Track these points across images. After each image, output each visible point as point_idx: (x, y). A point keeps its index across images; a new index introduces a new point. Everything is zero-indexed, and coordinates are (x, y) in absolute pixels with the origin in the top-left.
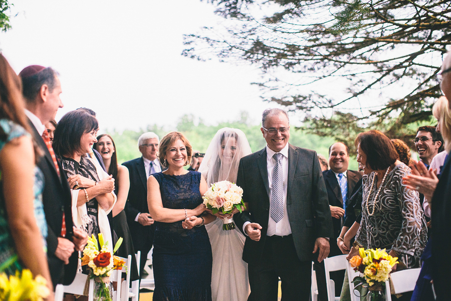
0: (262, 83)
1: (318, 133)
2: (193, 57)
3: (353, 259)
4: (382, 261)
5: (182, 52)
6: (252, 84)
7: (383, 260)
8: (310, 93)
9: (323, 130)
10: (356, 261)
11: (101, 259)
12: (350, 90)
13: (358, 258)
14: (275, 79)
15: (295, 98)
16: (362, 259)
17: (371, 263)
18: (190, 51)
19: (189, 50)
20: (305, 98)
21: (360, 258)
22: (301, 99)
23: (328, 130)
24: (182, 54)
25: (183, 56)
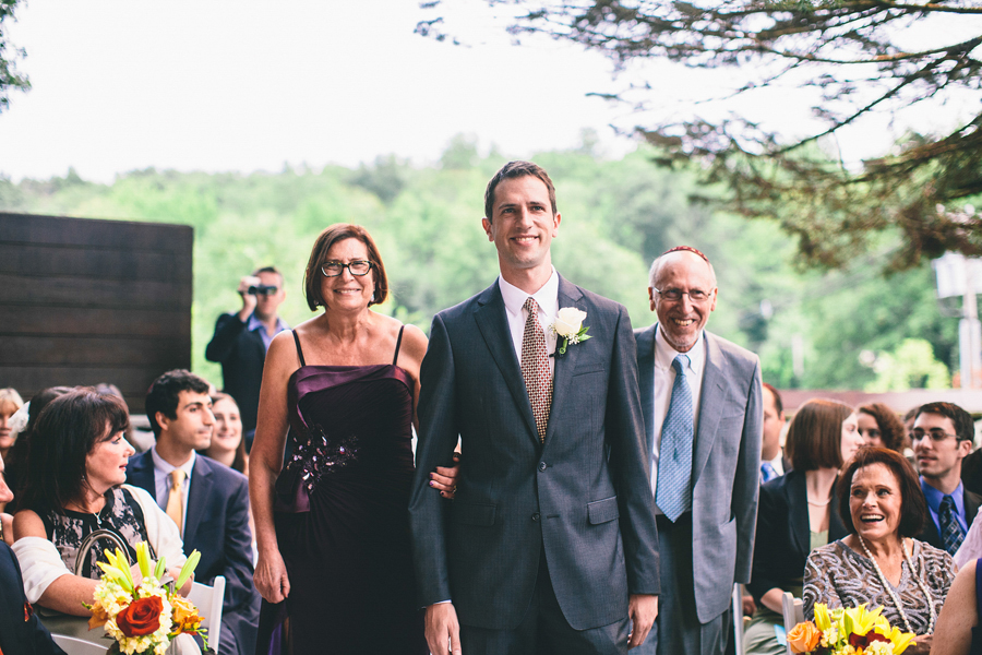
0: (612, 93)
1: (741, 210)
2: (441, 38)
3: (798, 633)
4: (875, 644)
5: (415, 27)
6: (589, 95)
7: (876, 641)
8: (727, 116)
9: (752, 205)
10: (804, 638)
11: (136, 617)
12: (821, 112)
13: (813, 630)
14: (644, 84)
15: (689, 126)
16: (822, 633)
17: (844, 644)
18: (434, 25)
19: (430, 23)
20: (712, 128)
21: (815, 631)
22: (705, 129)
23: (766, 203)
24: (415, 31)
25: (419, 35)
